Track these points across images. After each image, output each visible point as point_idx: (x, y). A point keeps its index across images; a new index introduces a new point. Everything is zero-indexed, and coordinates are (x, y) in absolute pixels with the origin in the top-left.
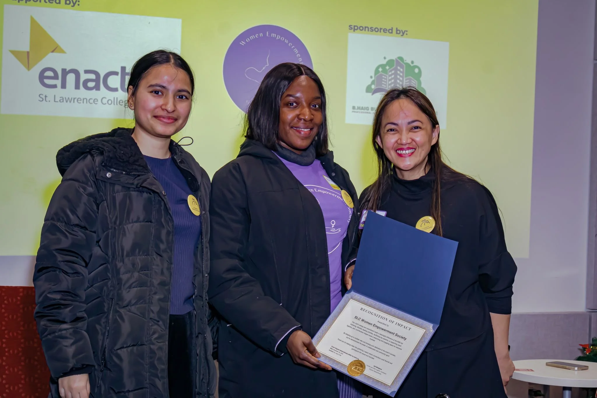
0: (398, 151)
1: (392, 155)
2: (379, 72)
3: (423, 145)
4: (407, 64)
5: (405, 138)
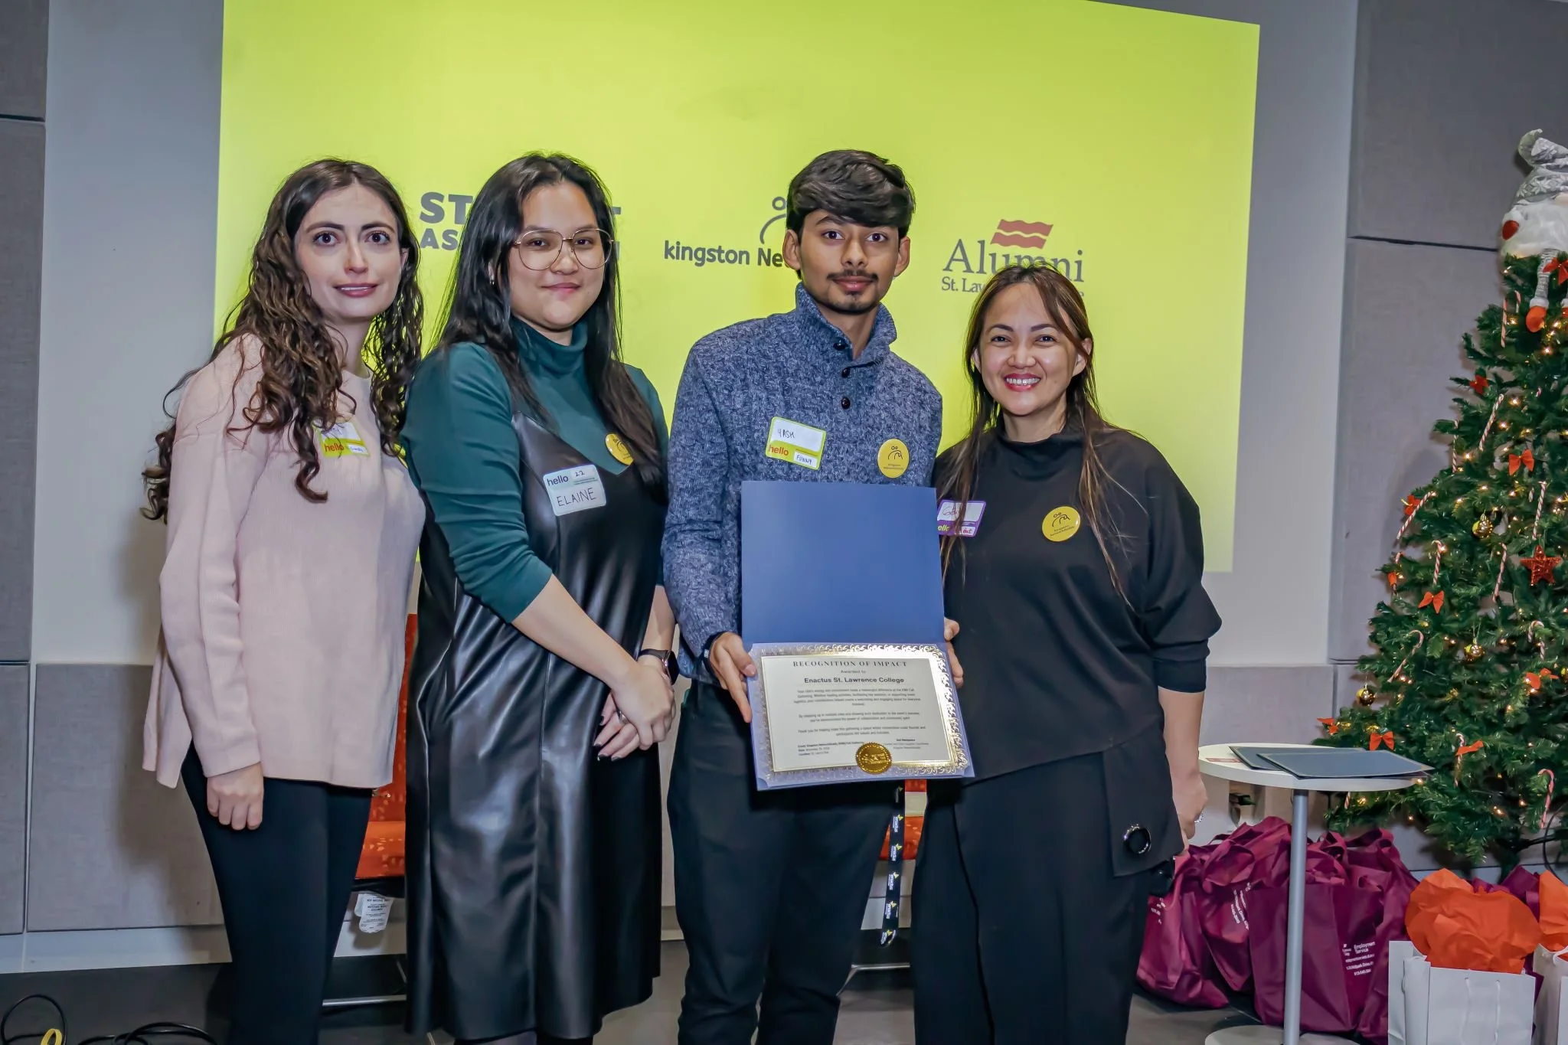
0: (1008, 380)
1: (996, 386)
3: (1056, 372)
5: (1024, 355)
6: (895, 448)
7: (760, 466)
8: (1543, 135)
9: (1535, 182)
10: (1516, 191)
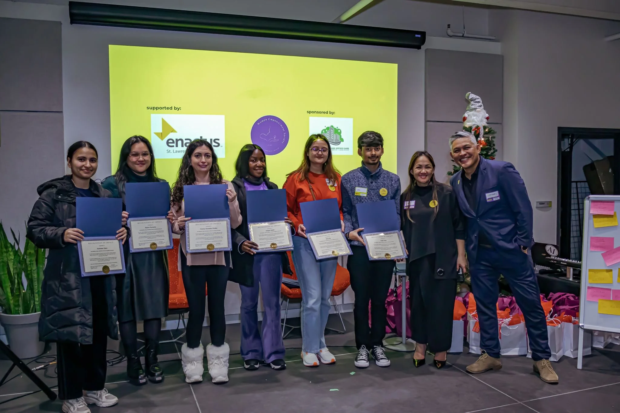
2: (323, 132)
4: (335, 129)
5: (424, 171)
6: (383, 190)
7: (354, 198)
8: (471, 93)
9: (470, 106)
10: (466, 108)
